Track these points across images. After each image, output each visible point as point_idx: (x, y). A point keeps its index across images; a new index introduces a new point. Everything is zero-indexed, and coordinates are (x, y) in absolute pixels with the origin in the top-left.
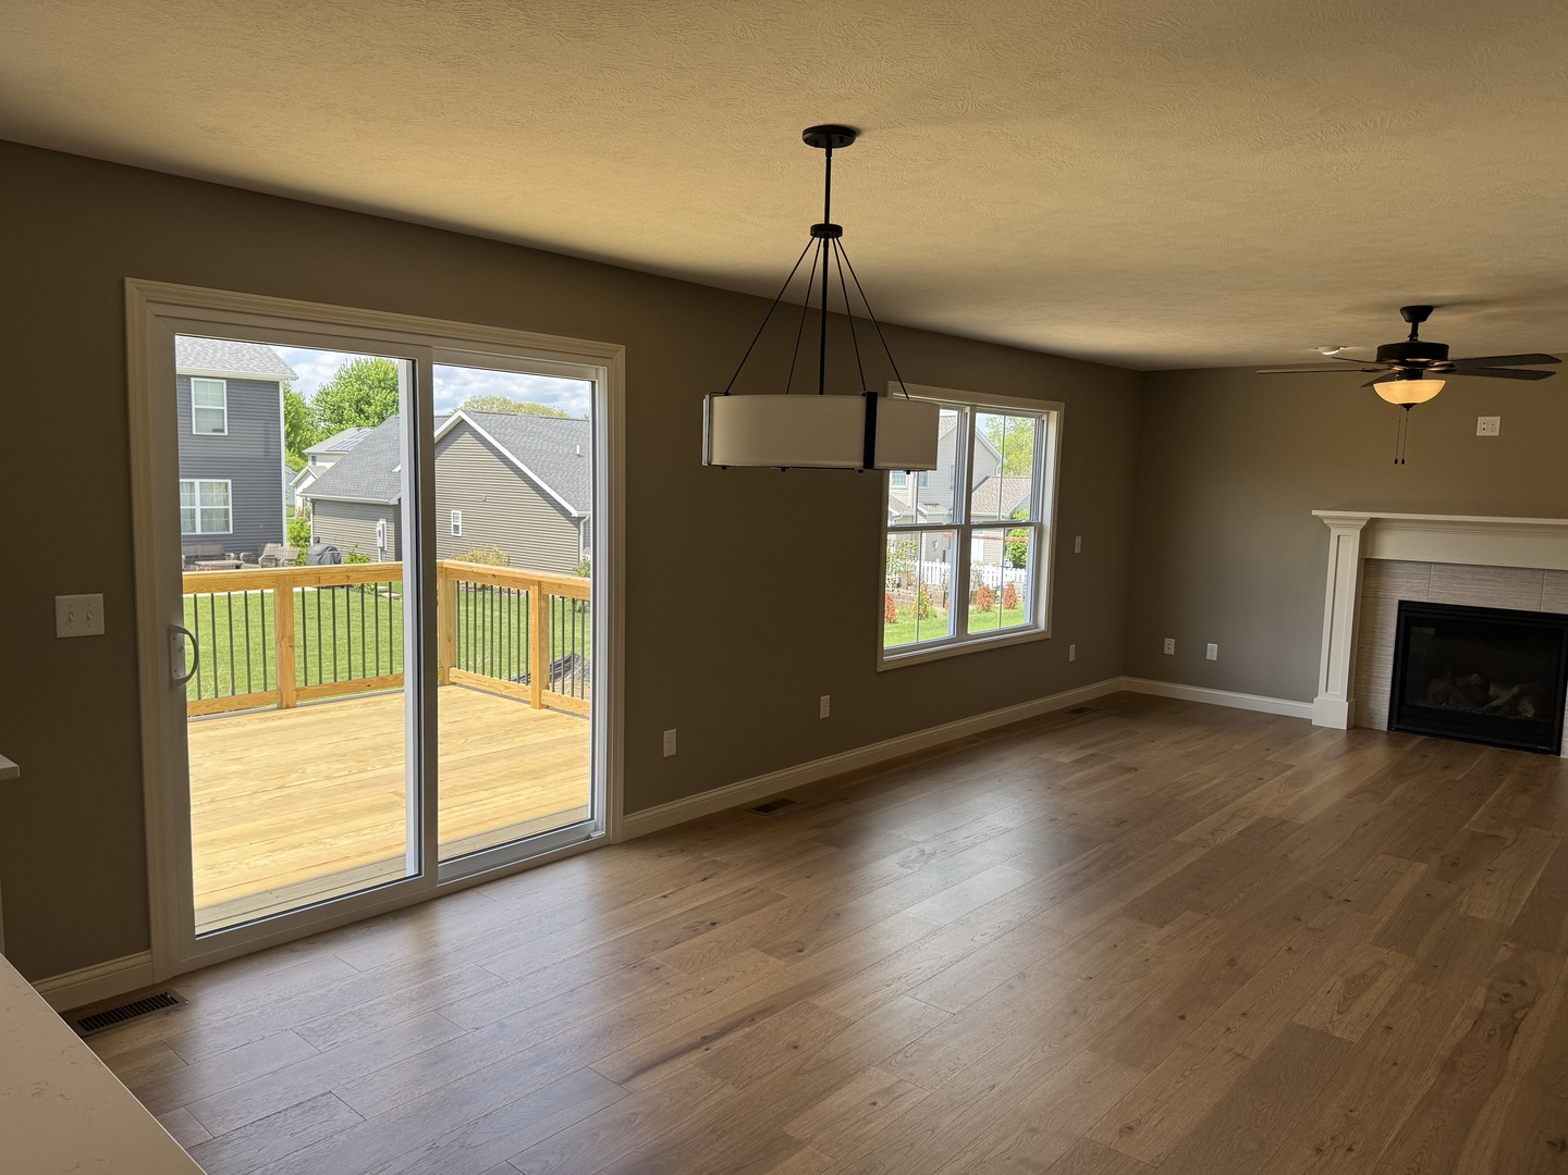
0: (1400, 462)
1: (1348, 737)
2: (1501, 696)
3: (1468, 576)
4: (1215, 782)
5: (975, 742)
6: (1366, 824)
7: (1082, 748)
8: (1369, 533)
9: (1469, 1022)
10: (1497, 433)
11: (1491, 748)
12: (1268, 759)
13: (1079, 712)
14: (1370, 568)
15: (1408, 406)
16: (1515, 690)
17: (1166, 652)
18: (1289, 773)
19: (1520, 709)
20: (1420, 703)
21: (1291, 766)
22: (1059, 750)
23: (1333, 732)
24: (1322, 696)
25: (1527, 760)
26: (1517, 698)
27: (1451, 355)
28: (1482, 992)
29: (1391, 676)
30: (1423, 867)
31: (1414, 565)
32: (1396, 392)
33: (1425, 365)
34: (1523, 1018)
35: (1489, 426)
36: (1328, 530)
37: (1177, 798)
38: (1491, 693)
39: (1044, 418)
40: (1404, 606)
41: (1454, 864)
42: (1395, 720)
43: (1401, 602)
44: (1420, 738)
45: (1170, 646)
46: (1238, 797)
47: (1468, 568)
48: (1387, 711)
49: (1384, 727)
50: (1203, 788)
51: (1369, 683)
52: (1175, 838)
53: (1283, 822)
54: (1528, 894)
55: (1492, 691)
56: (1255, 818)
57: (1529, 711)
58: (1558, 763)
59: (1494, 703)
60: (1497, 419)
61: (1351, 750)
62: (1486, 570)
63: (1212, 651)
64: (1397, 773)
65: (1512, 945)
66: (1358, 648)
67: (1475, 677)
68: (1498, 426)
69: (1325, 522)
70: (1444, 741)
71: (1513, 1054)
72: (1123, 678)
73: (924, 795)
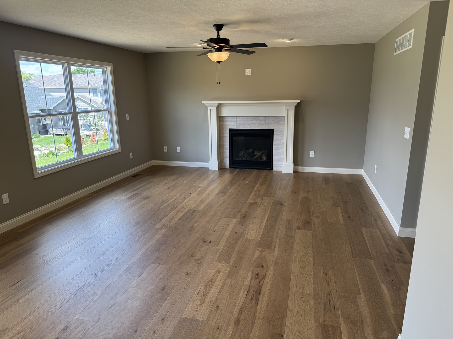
0: (218, 83)
1: (219, 172)
2: (258, 154)
3: (246, 120)
4: (175, 198)
5: (91, 196)
6: (220, 206)
7: (132, 192)
8: (219, 107)
9: (245, 293)
10: (251, 74)
11: (256, 170)
12: (194, 185)
13: (136, 176)
14: (220, 119)
15: (219, 62)
16: (261, 152)
17: (165, 151)
18: (199, 189)
19: (262, 158)
20: (237, 159)
21: (201, 186)
22: (123, 194)
23: (215, 171)
24: (211, 160)
25: (265, 172)
26: (261, 155)
27: (231, 43)
28: (250, 275)
29: (229, 152)
30: (235, 220)
31: (232, 117)
32: (215, 56)
33: (223, 47)
34: (262, 285)
35: (248, 72)
36: (207, 108)
37: (161, 207)
38: (255, 154)
39: (105, 69)
40: (231, 130)
41: (244, 217)
42: (231, 165)
43: (230, 129)
44: (238, 170)
45: (166, 149)
46: (181, 203)
47: (246, 117)
48: (229, 162)
49: (228, 167)
50: (171, 201)
51: (223, 155)
52: (155, 227)
53: (195, 210)
54: (264, 224)
55: (256, 153)
56: (185, 211)
57: (264, 158)
58: (272, 173)
59: (256, 157)
60: (251, 69)
61: (220, 177)
62: (251, 117)
63: (179, 149)
64: (231, 183)
65: (260, 249)
66: (220, 144)
67: (251, 150)
68: (251, 72)
69: (206, 105)
70: (244, 170)
71: (259, 307)
72: (153, 161)
73: (57, 228)
